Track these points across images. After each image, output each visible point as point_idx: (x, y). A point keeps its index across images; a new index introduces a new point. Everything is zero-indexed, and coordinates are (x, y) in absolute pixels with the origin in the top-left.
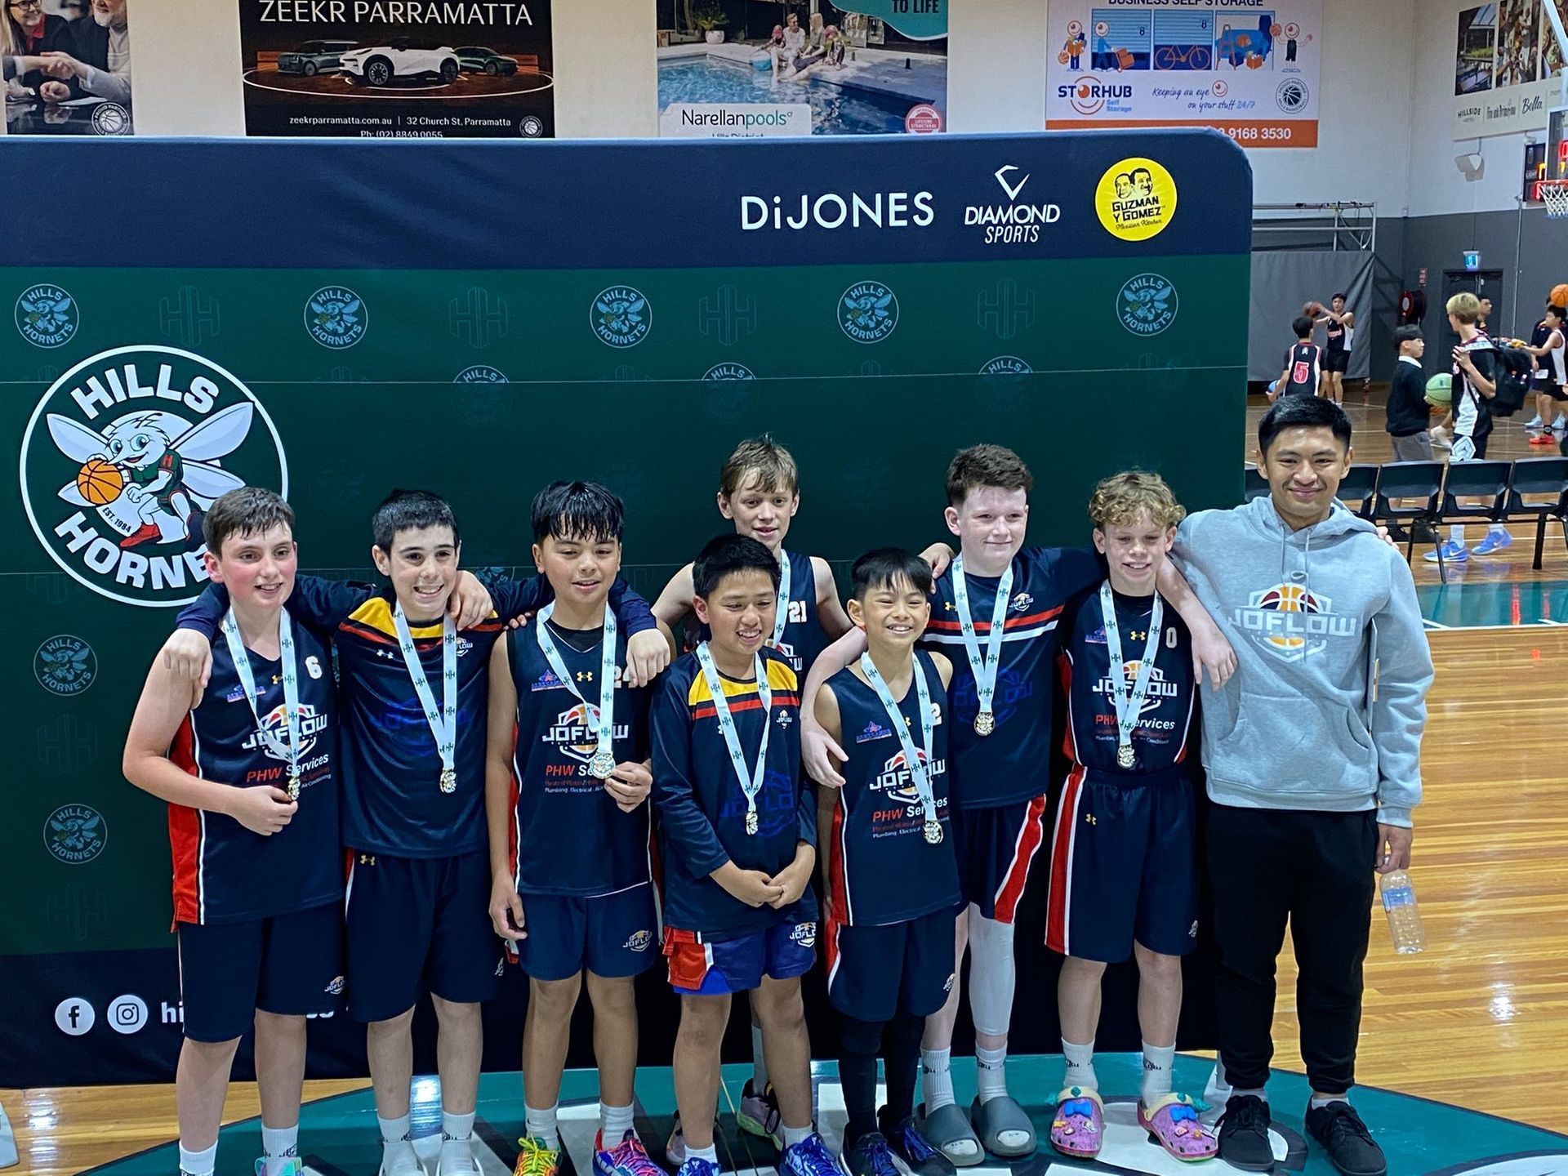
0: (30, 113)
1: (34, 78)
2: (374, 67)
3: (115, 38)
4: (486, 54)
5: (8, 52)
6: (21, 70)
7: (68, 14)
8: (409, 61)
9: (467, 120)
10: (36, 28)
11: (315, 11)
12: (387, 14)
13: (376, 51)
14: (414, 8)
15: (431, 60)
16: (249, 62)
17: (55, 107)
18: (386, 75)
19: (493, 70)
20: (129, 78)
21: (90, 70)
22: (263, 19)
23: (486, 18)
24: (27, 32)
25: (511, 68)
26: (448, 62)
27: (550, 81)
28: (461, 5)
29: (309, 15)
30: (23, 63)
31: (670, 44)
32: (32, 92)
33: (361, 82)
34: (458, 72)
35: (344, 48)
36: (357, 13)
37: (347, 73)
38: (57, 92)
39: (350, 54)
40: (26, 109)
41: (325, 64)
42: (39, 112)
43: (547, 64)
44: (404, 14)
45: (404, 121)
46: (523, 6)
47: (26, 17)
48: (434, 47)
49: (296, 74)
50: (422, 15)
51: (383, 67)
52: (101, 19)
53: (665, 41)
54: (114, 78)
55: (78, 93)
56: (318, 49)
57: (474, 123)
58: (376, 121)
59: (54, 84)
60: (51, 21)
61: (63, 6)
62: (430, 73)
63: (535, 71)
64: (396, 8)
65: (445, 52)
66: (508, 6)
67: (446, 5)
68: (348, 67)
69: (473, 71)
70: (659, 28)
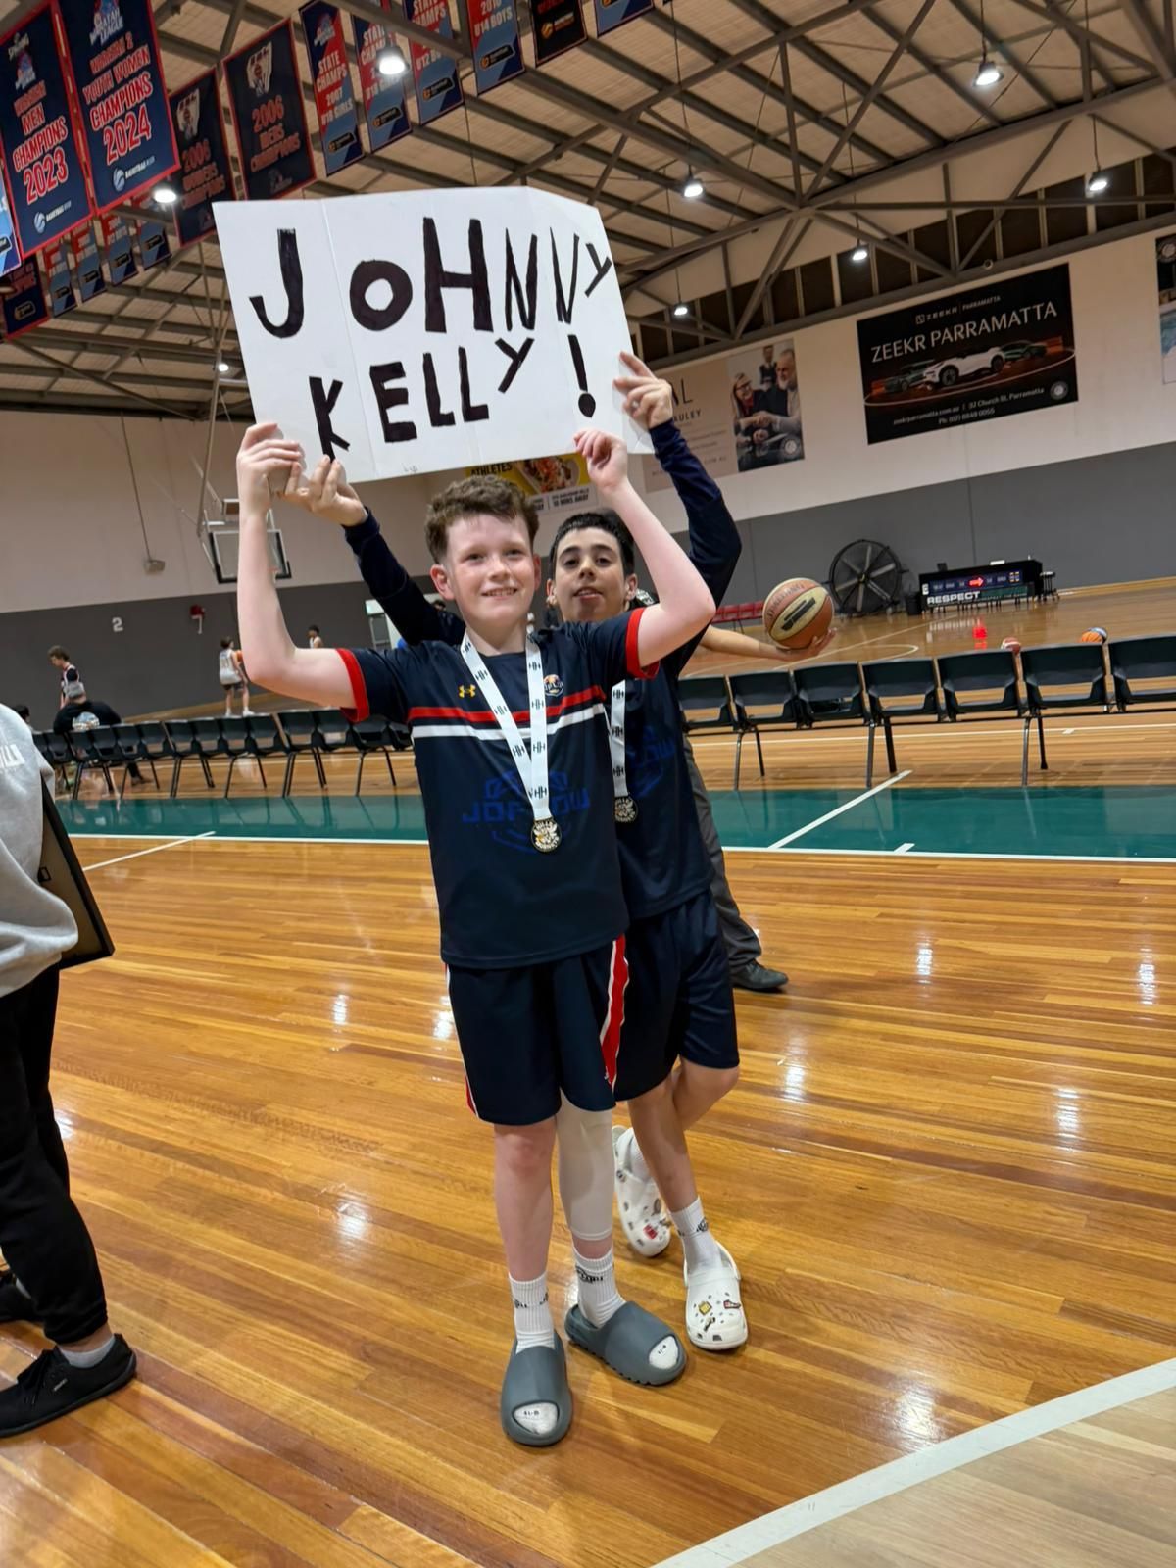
0: (750, 452)
1: (750, 430)
2: (945, 375)
3: (790, 395)
4: (1023, 346)
5: (736, 418)
6: (743, 427)
7: (765, 387)
8: (967, 365)
9: (1011, 396)
10: (749, 400)
11: (906, 346)
12: (953, 335)
13: (947, 363)
14: (971, 326)
15: (983, 360)
16: (867, 389)
17: (761, 444)
18: (954, 378)
19: (1028, 355)
20: (800, 417)
21: (778, 418)
22: (874, 360)
23: (1022, 318)
24: (745, 403)
25: (1042, 351)
26: (997, 358)
27: (1071, 353)
28: (1004, 316)
29: (903, 350)
30: (744, 422)
31: (1171, 300)
32: (749, 439)
33: (937, 386)
34: (1003, 364)
35: (925, 367)
36: (933, 340)
37: (928, 383)
38: (762, 436)
39: (930, 369)
40: (746, 450)
41: (914, 380)
42: (753, 451)
43: (1069, 341)
44: (965, 332)
45: (967, 406)
46: (1050, 304)
47: (744, 395)
48: (984, 349)
49: (897, 392)
50: (977, 330)
51: (952, 372)
52: (782, 385)
53: (1166, 299)
54: (791, 420)
55: (773, 434)
56: (908, 371)
57: (1016, 396)
58: (948, 411)
59: (760, 432)
60: (757, 393)
61: (763, 383)
62: (984, 369)
63: (1060, 348)
64: (959, 330)
65: (993, 352)
66: (1038, 307)
67: (994, 319)
68: (929, 378)
69: (1014, 360)
70: (1161, 288)
